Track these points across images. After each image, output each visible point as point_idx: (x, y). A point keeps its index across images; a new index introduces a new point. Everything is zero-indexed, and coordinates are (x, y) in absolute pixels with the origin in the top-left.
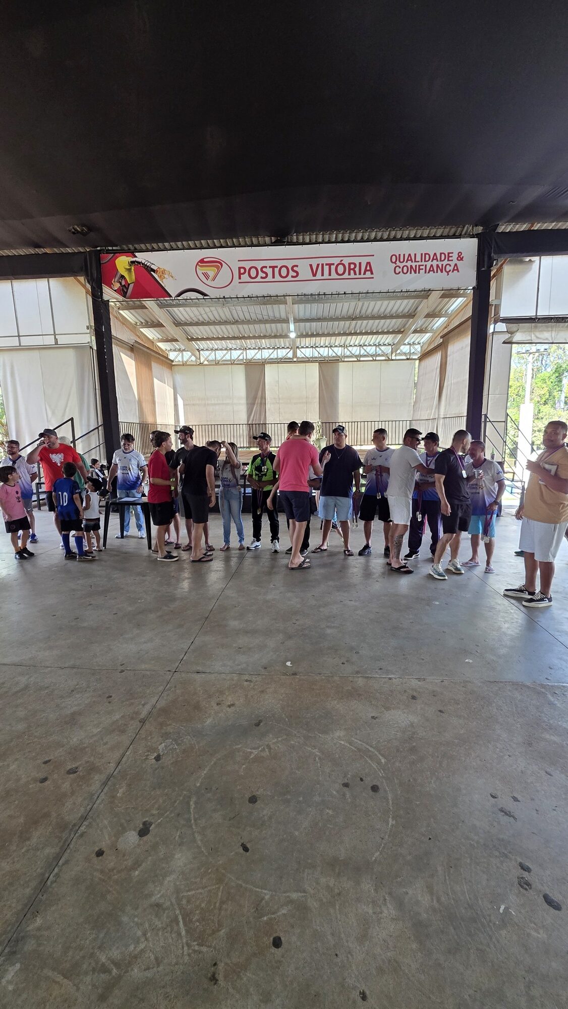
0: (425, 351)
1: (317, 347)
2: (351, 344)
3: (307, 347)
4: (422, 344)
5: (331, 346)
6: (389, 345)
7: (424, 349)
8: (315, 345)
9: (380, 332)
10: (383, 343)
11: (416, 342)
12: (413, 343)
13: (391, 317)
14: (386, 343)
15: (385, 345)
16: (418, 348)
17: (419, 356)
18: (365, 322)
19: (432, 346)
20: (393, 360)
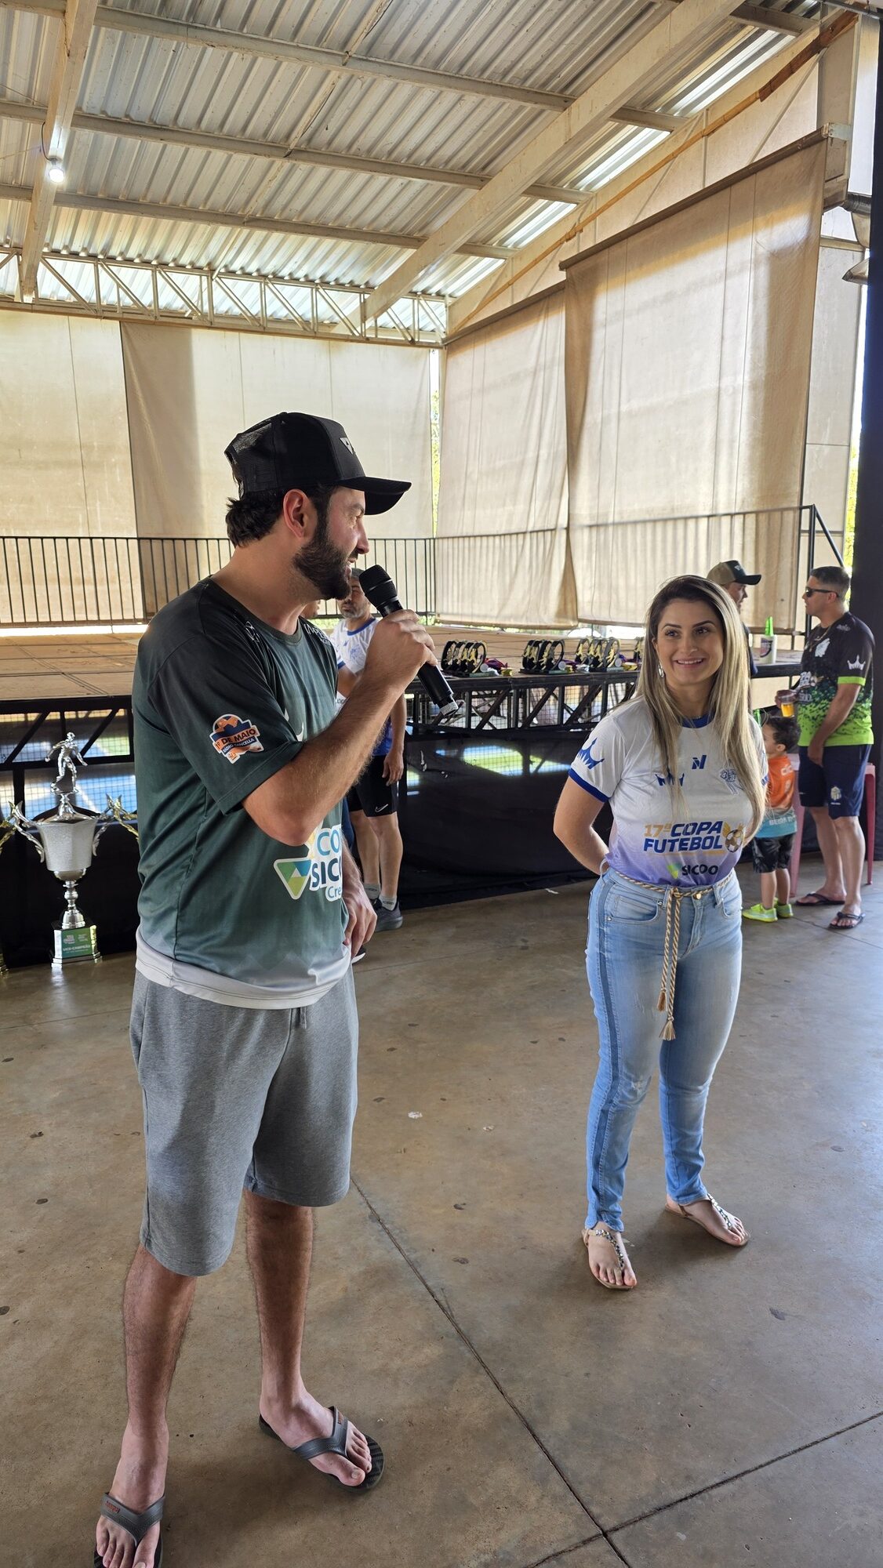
0: (469, 318)
1: (113, 259)
2: (236, 267)
3: (74, 255)
4: (449, 301)
5: (163, 265)
6: (353, 287)
7: (461, 315)
8: (104, 252)
9: (349, 231)
10: (336, 280)
11: (433, 290)
12: (424, 292)
13: (412, 169)
14: (345, 280)
15: (343, 285)
16: (439, 309)
17: (444, 336)
18: (322, 171)
19: (503, 303)
20: (368, 340)
